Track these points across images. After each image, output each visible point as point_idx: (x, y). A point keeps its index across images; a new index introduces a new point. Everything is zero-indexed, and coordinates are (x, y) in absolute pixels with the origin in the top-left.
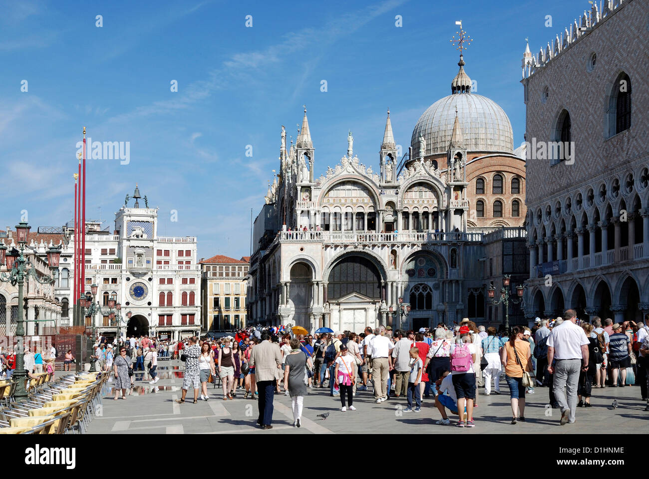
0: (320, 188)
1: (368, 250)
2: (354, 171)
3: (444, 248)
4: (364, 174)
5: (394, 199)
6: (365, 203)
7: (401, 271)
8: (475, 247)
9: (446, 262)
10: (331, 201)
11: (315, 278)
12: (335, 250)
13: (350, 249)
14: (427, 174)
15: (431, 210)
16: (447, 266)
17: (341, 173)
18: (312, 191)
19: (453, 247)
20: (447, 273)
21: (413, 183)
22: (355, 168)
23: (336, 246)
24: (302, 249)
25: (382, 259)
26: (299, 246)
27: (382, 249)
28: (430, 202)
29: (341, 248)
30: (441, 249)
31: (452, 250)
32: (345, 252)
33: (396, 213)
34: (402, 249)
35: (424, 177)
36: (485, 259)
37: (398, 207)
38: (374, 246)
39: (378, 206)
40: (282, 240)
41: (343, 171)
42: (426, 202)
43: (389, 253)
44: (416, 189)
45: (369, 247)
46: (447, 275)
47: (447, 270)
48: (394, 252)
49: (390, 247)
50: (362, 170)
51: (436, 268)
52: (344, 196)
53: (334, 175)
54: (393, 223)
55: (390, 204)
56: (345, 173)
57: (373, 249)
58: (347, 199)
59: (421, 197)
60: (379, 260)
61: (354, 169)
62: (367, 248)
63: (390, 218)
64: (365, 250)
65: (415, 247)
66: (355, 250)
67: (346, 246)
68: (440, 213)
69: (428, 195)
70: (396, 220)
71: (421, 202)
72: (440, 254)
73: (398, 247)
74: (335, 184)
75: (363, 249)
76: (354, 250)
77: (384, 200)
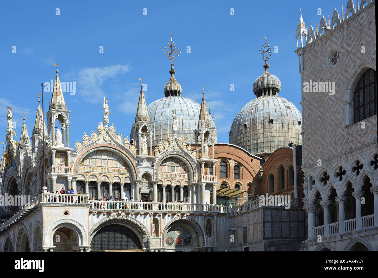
0: (76, 155)
1: (131, 218)
2: (110, 140)
3: (200, 218)
4: (121, 144)
5: (151, 171)
6: (122, 174)
7: (163, 239)
8: (224, 219)
9: (202, 231)
10: (87, 169)
11: (82, 244)
12: (98, 217)
13: (113, 216)
14: (179, 149)
15: (183, 184)
16: (203, 235)
17: (97, 141)
18: (69, 157)
19: (208, 218)
20: (204, 241)
21: (167, 157)
22: (112, 136)
23: (99, 214)
24: (66, 213)
25: (144, 227)
26: (63, 210)
27: (144, 218)
28: (182, 177)
29: (104, 215)
30: (198, 219)
31: (207, 220)
32: (108, 219)
33: (151, 185)
34: (163, 218)
35: (177, 152)
36: (235, 228)
37: (154, 179)
38: (137, 214)
39: (135, 177)
40: (43, 202)
41: (100, 139)
42: (178, 176)
43: (151, 221)
44: (168, 163)
45: (132, 215)
46: (204, 243)
47: (203, 237)
48: (156, 221)
49: (152, 216)
50: (119, 139)
51: (191, 237)
52: (100, 165)
53: (91, 142)
54: (148, 195)
55: (146, 176)
56: (102, 141)
57: (136, 217)
58: (103, 168)
59: (173, 171)
60: (142, 227)
61: (111, 138)
62: (130, 216)
63: (146, 190)
64: (128, 219)
65: (175, 216)
66: (119, 217)
67: (109, 214)
68: (190, 188)
69: (179, 170)
70: (151, 192)
71: (173, 176)
72: (197, 223)
73: (160, 216)
74: (91, 151)
75: (126, 217)
76: (116, 217)
77: (141, 171)
